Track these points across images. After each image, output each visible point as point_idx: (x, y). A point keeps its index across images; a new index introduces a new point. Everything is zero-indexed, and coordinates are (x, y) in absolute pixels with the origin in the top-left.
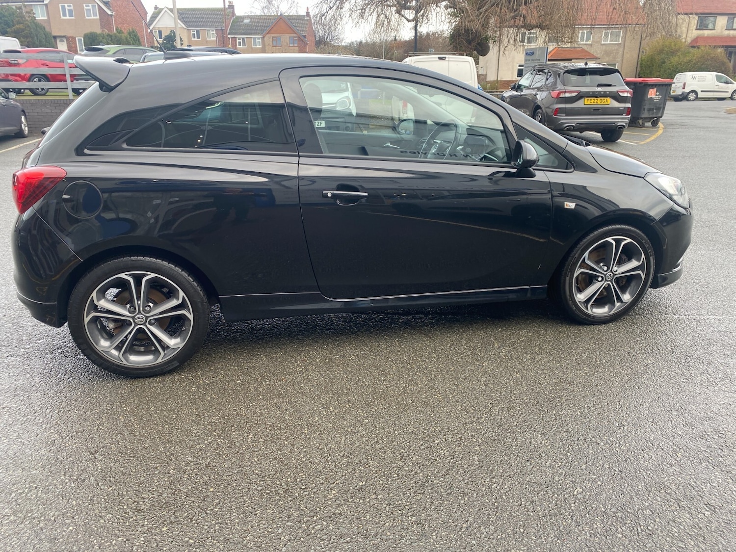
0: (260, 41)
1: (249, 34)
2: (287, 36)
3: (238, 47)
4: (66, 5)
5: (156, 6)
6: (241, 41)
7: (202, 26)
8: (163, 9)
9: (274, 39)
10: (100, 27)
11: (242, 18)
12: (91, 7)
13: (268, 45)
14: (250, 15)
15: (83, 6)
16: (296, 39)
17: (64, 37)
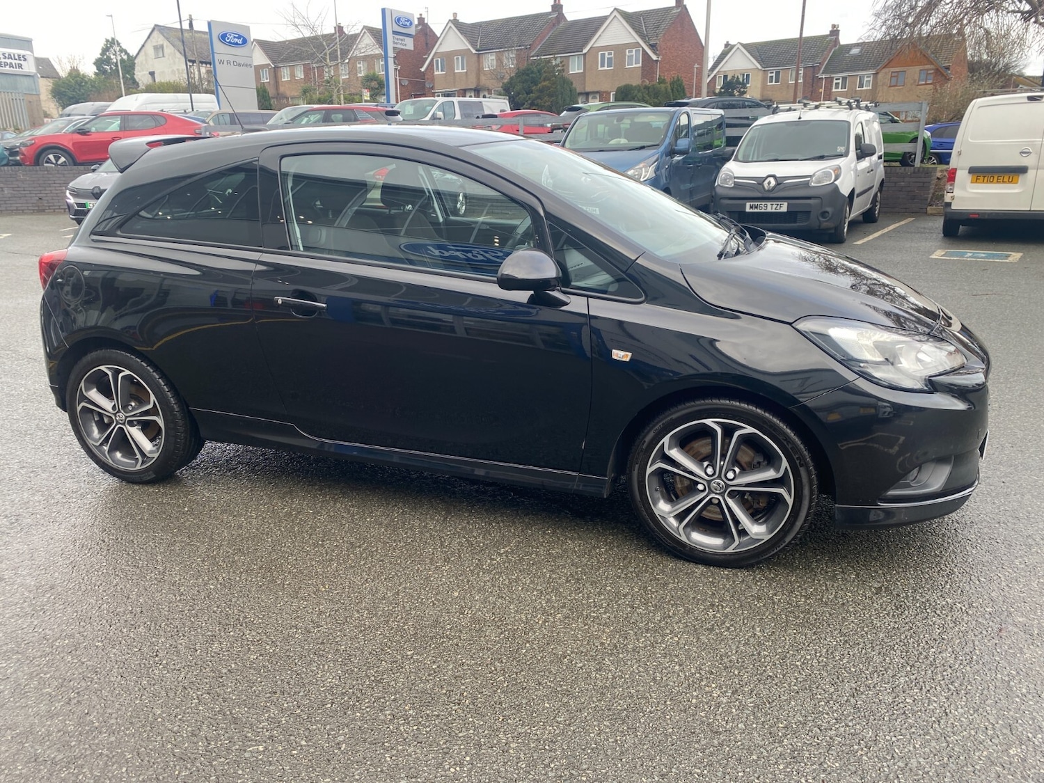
0: (871, 79)
1: (855, 71)
2: (917, 69)
3: (834, 90)
4: (606, 53)
5: (727, 42)
6: (840, 81)
7: (786, 64)
8: (735, 45)
9: (893, 74)
10: (640, 77)
11: (849, 47)
12: (634, 53)
13: (883, 85)
14: (867, 41)
15: (625, 52)
16: (932, 71)
17: (597, 92)
